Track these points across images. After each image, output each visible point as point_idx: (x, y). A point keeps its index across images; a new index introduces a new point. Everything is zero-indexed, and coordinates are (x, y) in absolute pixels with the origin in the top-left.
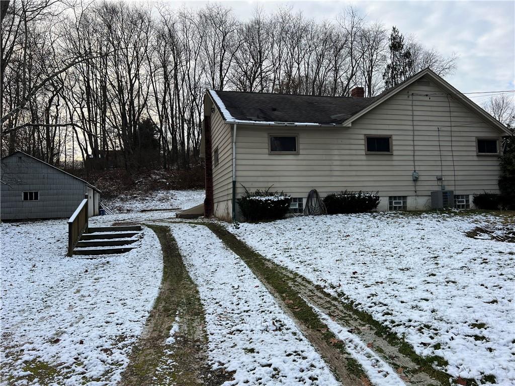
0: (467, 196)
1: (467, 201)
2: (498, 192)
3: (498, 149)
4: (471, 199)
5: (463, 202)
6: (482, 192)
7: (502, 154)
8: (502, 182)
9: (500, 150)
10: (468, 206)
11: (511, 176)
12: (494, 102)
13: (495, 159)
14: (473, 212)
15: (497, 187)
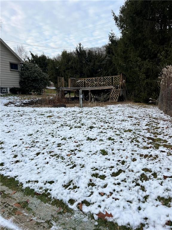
0: (7, 88)
1: (7, 90)
2: (19, 87)
3: (18, 68)
4: (8, 89)
5: (5, 91)
6: (13, 87)
7: (20, 71)
8: (21, 82)
9: (19, 69)
10: (7, 92)
11: (23, 80)
12: (18, 48)
13: (18, 72)
14: (9, 95)
15: (19, 85)
